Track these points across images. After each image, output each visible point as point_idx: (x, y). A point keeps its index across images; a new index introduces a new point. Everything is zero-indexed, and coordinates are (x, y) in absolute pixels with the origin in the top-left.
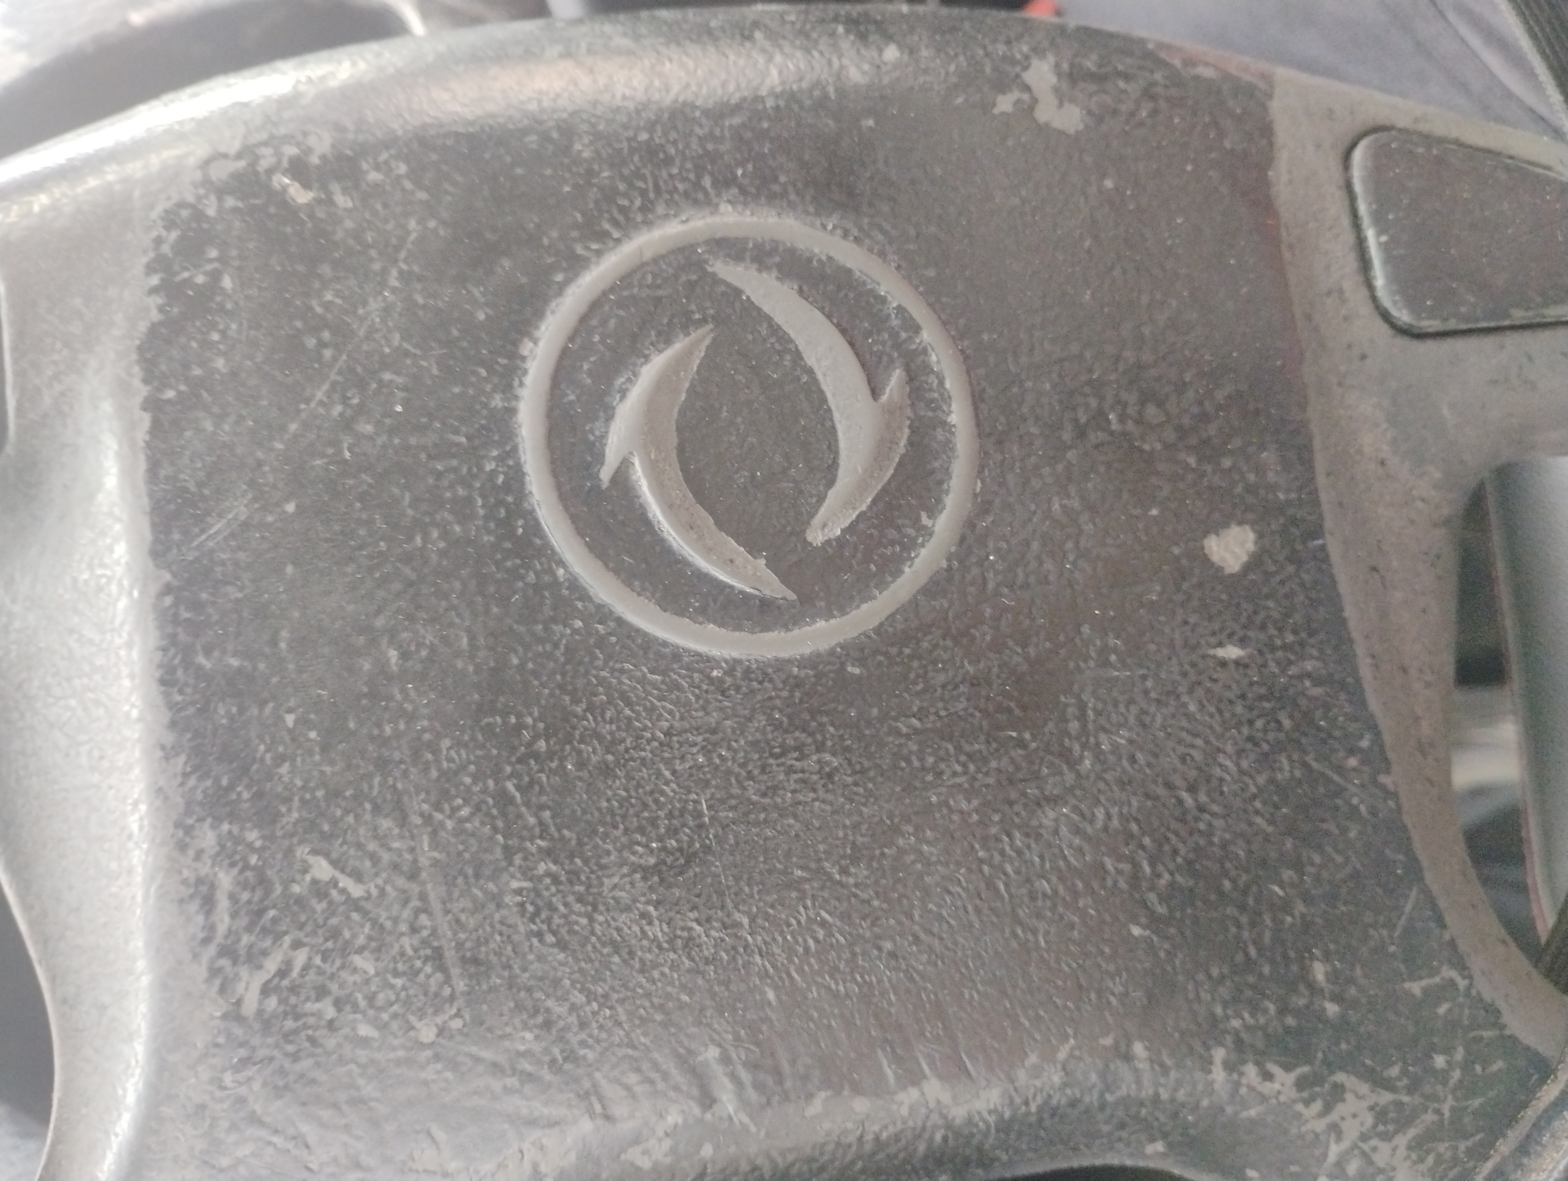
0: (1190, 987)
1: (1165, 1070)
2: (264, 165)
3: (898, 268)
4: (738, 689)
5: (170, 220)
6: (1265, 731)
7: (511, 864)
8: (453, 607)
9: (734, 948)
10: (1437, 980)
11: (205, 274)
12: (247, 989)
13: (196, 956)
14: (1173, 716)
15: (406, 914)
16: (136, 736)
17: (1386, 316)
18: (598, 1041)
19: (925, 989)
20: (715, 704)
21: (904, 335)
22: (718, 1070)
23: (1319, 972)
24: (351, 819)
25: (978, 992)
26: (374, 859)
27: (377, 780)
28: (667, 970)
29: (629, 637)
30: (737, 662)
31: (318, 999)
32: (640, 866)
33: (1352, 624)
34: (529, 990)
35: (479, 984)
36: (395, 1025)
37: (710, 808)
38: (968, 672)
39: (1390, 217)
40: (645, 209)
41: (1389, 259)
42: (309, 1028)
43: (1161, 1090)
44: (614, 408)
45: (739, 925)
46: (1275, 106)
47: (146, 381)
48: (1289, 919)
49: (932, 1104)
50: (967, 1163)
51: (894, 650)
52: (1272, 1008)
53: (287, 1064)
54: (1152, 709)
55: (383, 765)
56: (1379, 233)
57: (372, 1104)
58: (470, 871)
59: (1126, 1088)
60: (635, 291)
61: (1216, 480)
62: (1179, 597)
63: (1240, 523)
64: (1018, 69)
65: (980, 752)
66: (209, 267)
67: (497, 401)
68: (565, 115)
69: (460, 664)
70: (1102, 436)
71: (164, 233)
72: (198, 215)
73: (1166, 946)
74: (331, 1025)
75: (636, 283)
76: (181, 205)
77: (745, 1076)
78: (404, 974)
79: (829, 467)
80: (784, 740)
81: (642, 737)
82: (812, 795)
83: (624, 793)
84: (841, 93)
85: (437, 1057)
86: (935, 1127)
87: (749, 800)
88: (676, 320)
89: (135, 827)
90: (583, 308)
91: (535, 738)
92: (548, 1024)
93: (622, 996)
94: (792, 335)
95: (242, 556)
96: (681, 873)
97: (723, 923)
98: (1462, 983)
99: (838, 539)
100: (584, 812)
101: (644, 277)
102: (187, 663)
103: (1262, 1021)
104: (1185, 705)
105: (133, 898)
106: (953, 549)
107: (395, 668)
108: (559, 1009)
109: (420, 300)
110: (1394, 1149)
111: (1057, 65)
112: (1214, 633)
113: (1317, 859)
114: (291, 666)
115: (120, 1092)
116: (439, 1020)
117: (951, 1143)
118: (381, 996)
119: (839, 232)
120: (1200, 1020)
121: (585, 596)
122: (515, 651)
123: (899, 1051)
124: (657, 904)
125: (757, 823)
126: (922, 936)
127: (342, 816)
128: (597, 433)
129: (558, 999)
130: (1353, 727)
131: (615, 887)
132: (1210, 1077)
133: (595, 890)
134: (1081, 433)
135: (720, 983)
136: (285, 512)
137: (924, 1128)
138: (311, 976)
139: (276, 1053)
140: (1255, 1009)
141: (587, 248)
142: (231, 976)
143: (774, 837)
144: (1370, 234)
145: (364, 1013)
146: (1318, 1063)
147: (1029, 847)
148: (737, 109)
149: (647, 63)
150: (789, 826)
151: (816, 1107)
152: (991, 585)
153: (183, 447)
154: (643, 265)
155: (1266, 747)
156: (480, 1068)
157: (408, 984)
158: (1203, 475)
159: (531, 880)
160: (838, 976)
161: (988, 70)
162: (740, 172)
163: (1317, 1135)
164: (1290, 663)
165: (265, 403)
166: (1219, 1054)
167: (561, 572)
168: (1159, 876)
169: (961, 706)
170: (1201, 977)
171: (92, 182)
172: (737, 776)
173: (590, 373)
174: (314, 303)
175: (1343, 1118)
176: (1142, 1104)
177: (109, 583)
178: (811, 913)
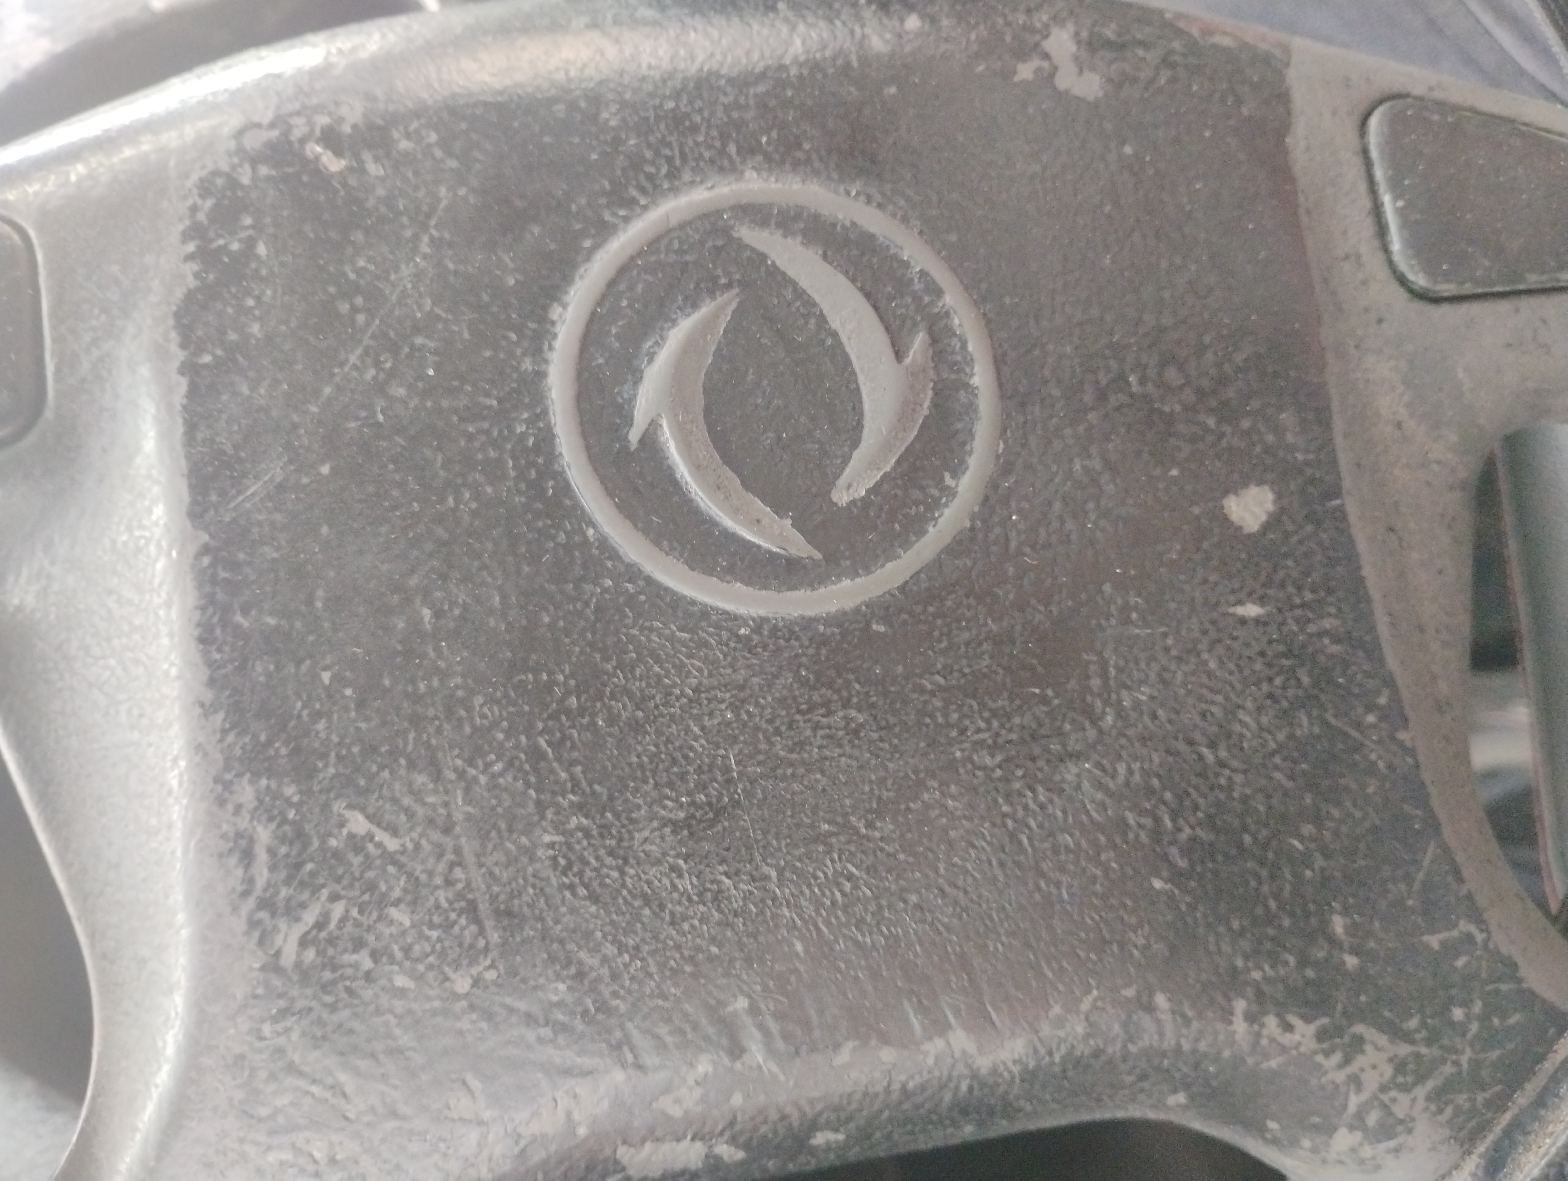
0: (1212, 939)
1: (1187, 1021)
2: (296, 134)
3: (921, 233)
4: (765, 647)
5: (205, 188)
6: (1284, 688)
7: (543, 818)
8: (484, 567)
9: (762, 900)
10: (1455, 933)
11: (240, 240)
12: (285, 940)
13: (235, 909)
14: (1193, 673)
15: (441, 867)
16: (175, 693)
17: (1402, 280)
18: (629, 992)
19: (950, 941)
20: (742, 661)
21: (926, 299)
22: (748, 1020)
23: (1338, 925)
24: (386, 774)
25: (1003, 944)
26: (410, 814)
27: (412, 735)
28: (696, 923)
29: (658, 596)
30: (764, 620)
31: (355, 951)
32: (670, 820)
33: (1370, 583)
34: (561, 942)
35: (512, 935)
36: (430, 976)
37: (738, 763)
38: (991, 631)
39: (1406, 182)
40: (673, 174)
41: (1405, 224)
42: (348, 978)
43: (1183, 1042)
44: (642, 371)
45: (767, 878)
46: (1292, 75)
47: (183, 346)
48: (1308, 873)
49: (958, 1054)
50: (992, 1113)
51: (918, 609)
52: (1292, 960)
53: (325, 1015)
54: (1173, 667)
55: (416, 721)
56: (1395, 199)
57: (409, 1054)
58: (503, 826)
59: (1149, 1038)
60: (662, 256)
61: (1236, 442)
62: (1198, 557)
63: (1260, 483)
64: (1038, 37)
65: (1003, 707)
66: (244, 235)
67: (527, 365)
68: (592, 85)
69: (492, 622)
70: (1122, 398)
71: (199, 202)
72: (233, 183)
73: (1188, 899)
74: (368, 977)
75: (662, 248)
76: (215, 173)
77: (773, 1026)
78: (440, 926)
79: (853, 428)
80: (811, 697)
81: (671, 694)
82: (838, 750)
83: (653, 749)
84: (864, 60)
85: (472, 1007)
86: (960, 1077)
87: (777, 756)
88: (702, 285)
89: (175, 783)
90: (611, 273)
91: (567, 694)
92: (580, 975)
93: (653, 947)
94: (817, 299)
95: (278, 517)
96: (711, 827)
97: (752, 876)
98: (1479, 937)
99: (863, 499)
100: (614, 767)
101: (670, 243)
102: (225, 622)
103: (1282, 972)
104: (1205, 663)
105: (173, 852)
106: (976, 509)
107: (428, 627)
108: (590, 960)
109: (451, 266)
110: (1414, 1100)
111: (1077, 34)
112: (1233, 592)
113: (1336, 813)
114: (326, 625)
115: (160, 1044)
116: (474, 971)
117: (976, 1092)
118: (417, 948)
119: (862, 198)
120: (1221, 971)
121: (615, 556)
122: (546, 610)
123: (925, 1002)
124: (686, 858)
125: (784, 778)
126: (948, 889)
127: (378, 772)
128: (626, 396)
129: (589, 951)
130: (1371, 684)
131: (646, 840)
132: (1231, 1028)
133: (626, 844)
134: (1102, 396)
135: (748, 936)
136: (319, 474)
137: (950, 1078)
138: (349, 928)
139: (314, 1004)
140: (1275, 961)
141: (615, 214)
142: (270, 928)
143: (802, 792)
144: (1387, 199)
145: (400, 964)
146: (1338, 1015)
147: (1051, 801)
148: (763, 76)
149: (672, 33)
150: (817, 781)
151: (844, 1056)
152: (1013, 545)
153: (220, 411)
154: (670, 231)
155: (1285, 704)
156: (514, 1019)
157: (443, 936)
158: (1221, 436)
159: (563, 834)
160: (865, 928)
161: (1008, 38)
162: (764, 140)
163: (1336, 1086)
164: (1309, 621)
165: (299, 367)
166: (1240, 1005)
167: (591, 532)
168: (1179, 830)
169: (985, 663)
170: (1221, 929)
171: (128, 152)
172: (765, 732)
173: (618, 337)
174: (348, 269)
175: (1362, 1070)
176: (1164, 1055)
177: (147, 544)
178: (838, 866)
